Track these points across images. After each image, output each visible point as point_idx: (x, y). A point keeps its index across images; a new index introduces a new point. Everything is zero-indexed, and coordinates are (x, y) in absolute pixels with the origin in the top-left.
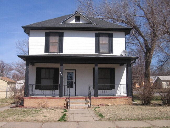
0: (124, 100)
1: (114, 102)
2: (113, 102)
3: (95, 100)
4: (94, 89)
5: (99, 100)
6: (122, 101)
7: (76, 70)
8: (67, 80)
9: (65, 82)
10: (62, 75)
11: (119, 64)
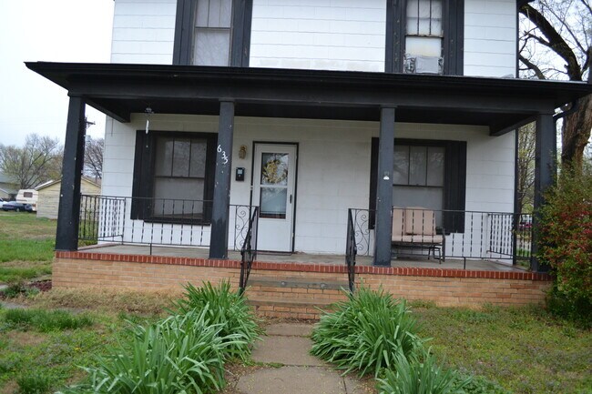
0: (512, 287)
1: (464, 296)
2: (458, 295)
5: (395, 281)
7: (300, 145)
8: (262, 186)
9: (251, 192)
10: (225, 158)
11: (487, 128)
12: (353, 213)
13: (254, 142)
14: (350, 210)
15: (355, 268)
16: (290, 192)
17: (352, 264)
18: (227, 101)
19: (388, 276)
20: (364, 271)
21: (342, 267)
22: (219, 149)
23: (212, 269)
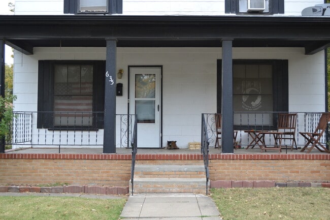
0: (321, 165)
1: (286, 172)
2: (282, 172)
3: (223, 165)
4: (218, 126)
5: (237, 164)
6: (315, 169)
7: (163, 67)
8: (137, 99)
9: (129, 104)
10: (112, 81)
11: (303, 49)
12: (205, 116)
13: (129, 67)
14: (203, 115)
15: (208, 155)
16: (158, 103)
17: (206, 154)
18: (112, 40)
19: (231, 161)
20: (215, 158)
21: (198, 156)
22: (107, 74)
23: (106, 161)
